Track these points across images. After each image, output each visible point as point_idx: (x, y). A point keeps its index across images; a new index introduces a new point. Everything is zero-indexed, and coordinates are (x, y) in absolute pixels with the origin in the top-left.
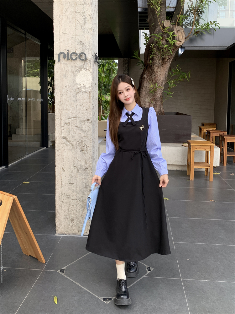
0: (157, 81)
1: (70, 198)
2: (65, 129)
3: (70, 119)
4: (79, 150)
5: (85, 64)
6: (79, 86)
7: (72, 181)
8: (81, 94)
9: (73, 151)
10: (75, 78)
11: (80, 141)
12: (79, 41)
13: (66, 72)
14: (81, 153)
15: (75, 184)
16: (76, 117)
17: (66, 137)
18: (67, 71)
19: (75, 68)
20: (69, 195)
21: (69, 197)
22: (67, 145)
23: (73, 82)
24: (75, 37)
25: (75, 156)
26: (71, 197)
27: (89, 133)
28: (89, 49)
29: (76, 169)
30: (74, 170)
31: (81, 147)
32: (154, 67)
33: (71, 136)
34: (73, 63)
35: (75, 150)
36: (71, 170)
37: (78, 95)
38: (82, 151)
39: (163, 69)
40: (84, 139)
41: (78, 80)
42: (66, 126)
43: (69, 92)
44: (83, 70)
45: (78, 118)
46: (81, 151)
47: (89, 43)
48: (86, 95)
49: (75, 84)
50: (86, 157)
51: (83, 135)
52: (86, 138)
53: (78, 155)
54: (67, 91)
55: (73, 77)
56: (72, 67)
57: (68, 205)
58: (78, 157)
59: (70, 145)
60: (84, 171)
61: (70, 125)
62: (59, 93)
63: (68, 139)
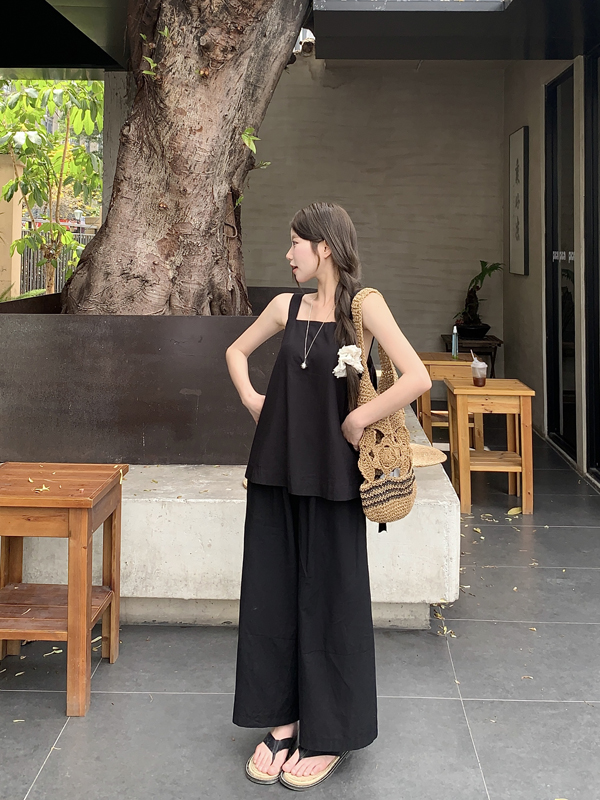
0: (185, 155)
32: (167, 87)
39: (209, 98)
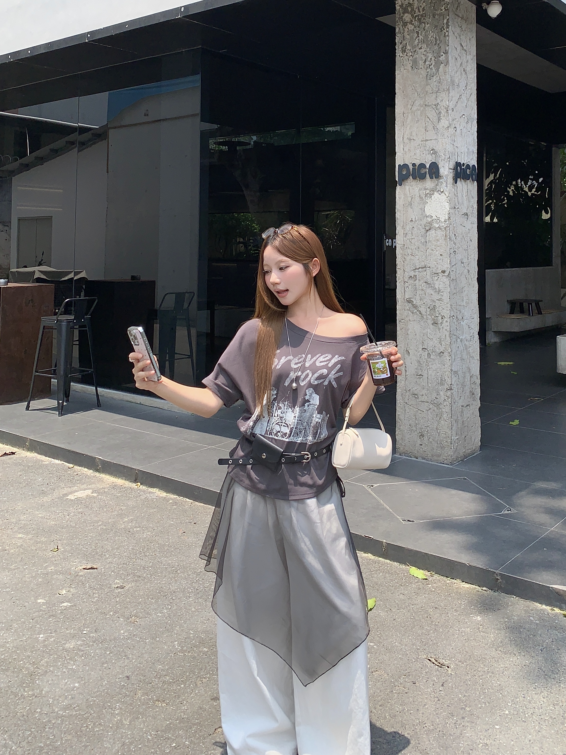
1: (418, 398)
2: (410, 287)
3: (417, 270)
4: (430, 322)
5: (439, 184)
6: (429, 220)
7: (421, 371)
8: (432, 232)
9: (422, 323)
10: (425, 207)
11: (432, 306)
12: (430, 150)
13: (412, 198)
14: (434, 327)
15: (425, 376)
16: (425, 267)
17: (412, 300)
18: (413, 196)
19: (424, 192)
20: (416, 393)
21: (416, 396)
22: (413, 313)
23: (421, 213)
24: (425, 143)
25: (424, 332)
26: (420, 397)
27: (445, 293)
28: (444, 160)
29: (427, 353)
30: (423, 354)
31: (433, 317)
33: (418, 297)
34: (421, 184)
35: (424, 322)
36: (419, 354)
37: (428, 233)
38: (435, 324)
40: (437, 303)
41: (428, 211)
42: (411, 282)
43: (415, 229)
44: (435, 193)
45: (428, 268)
46: (432, 324)
47: (445, 151)
48: (440, 233)
49: (424, 217)
50: (440, 334)
51: (436, 297)
52: (441, 302)
53: (429, 330)
54: (413, 227)
55: (421, 205)
56: (420, 190)
57: (414, 409)
58: (430, 333)
59: (418, 313)
60: (438, 357)
61: (417, 280)
62: (403, 231)
63: (414, 303)
